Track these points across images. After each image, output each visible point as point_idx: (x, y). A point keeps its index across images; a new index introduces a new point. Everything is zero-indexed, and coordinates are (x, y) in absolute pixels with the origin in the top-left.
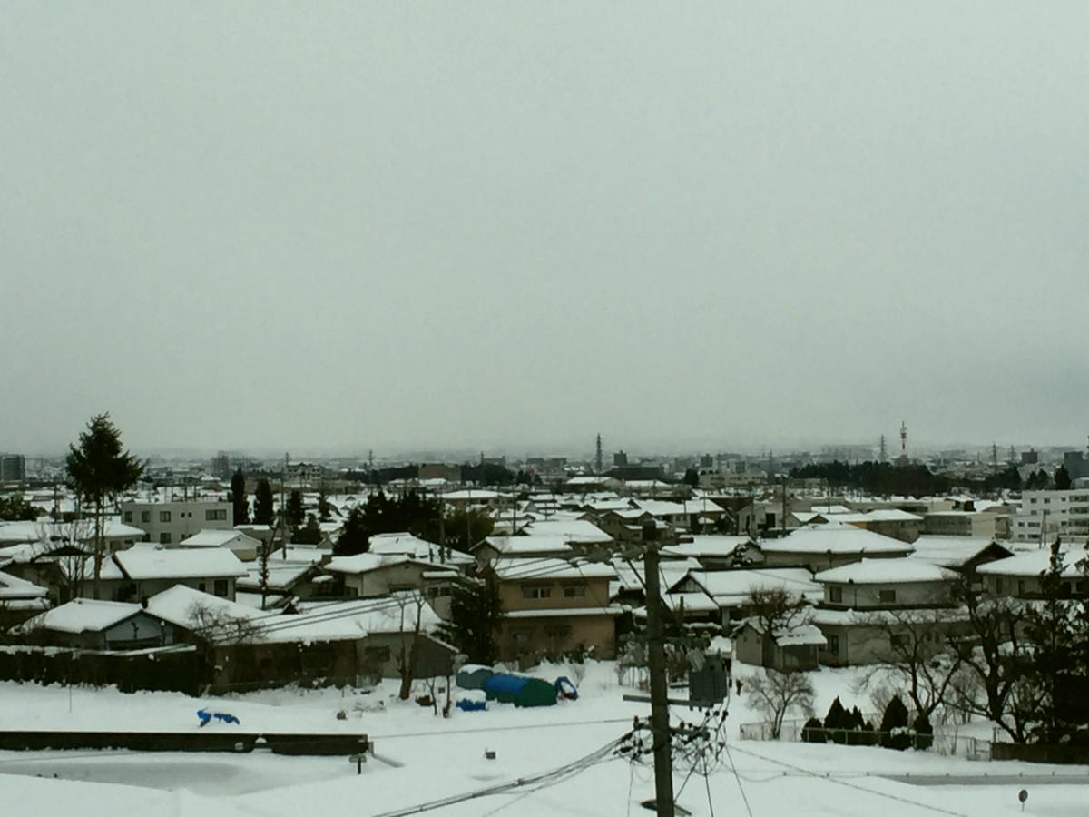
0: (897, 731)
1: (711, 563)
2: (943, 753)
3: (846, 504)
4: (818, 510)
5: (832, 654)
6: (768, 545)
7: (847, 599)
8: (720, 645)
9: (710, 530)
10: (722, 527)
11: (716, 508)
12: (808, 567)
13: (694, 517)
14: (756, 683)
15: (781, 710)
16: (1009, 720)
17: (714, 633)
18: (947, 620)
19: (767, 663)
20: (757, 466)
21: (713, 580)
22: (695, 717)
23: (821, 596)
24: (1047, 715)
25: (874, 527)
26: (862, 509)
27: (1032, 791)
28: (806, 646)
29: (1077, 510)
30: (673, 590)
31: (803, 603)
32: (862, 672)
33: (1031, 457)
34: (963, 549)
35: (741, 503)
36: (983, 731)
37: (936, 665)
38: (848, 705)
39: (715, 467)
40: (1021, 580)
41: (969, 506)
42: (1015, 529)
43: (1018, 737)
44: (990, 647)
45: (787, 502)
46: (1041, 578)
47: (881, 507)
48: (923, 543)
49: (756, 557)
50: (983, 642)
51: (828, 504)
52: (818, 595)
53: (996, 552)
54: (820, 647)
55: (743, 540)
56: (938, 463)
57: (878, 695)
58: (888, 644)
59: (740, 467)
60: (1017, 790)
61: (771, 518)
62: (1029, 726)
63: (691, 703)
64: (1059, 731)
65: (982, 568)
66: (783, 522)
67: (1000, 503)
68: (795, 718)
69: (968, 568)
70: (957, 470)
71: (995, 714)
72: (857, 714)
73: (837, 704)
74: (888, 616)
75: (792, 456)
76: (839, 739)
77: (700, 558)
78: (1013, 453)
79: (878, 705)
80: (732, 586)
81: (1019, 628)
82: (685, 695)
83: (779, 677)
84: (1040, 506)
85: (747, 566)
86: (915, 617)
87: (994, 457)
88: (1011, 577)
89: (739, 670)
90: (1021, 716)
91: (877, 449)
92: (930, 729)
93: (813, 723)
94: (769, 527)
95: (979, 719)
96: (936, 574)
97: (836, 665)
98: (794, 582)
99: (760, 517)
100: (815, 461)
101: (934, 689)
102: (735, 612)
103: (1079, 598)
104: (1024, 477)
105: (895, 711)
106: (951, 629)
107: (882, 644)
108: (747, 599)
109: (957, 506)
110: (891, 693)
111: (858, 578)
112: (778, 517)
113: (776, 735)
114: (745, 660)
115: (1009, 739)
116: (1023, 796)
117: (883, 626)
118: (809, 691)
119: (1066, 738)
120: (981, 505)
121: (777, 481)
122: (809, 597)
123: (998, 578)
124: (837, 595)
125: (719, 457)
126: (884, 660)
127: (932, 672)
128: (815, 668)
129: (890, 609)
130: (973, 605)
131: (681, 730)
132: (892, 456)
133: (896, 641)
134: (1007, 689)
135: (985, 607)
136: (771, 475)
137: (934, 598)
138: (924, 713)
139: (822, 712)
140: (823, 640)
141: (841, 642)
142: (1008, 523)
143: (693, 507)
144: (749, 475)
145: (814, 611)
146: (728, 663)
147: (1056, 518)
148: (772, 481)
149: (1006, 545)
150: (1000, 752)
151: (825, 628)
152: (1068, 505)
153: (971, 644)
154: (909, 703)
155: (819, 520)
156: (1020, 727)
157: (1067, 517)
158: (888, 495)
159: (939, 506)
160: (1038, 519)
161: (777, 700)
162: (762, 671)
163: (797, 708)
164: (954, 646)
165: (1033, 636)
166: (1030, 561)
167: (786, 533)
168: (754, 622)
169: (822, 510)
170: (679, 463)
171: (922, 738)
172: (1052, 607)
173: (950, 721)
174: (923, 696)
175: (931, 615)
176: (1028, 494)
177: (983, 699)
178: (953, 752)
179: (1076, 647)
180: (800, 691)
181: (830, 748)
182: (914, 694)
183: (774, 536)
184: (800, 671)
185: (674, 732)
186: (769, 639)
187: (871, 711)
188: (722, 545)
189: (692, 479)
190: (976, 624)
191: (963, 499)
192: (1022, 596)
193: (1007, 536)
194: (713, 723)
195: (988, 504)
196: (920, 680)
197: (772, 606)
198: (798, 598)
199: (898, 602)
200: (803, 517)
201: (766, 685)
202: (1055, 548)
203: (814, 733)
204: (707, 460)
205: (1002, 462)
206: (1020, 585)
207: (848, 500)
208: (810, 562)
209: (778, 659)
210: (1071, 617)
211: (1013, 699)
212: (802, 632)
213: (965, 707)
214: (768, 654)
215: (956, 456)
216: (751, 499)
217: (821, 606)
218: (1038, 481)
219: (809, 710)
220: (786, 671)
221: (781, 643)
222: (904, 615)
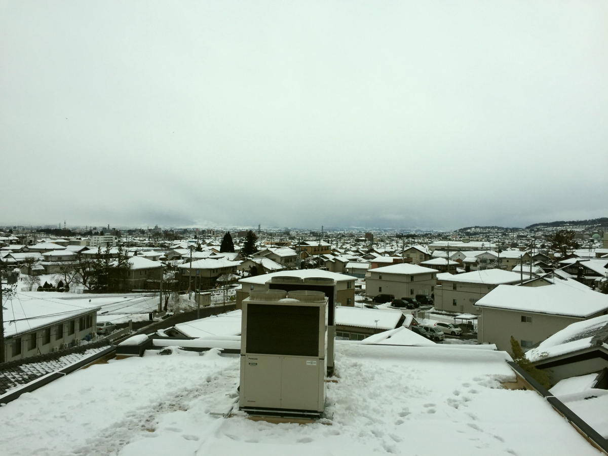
0: (61, 288)
1: (15, 251)
2: (72, 293)
3: (50, 238)
4: (43, 239)
5: (46, 271)
6: (30, 247)
7: (50, 259)
8: (17, 270)
9: (15, 244)
10: (18, 243)
11: (17, 238)
12: (40, 252)
13: (11, 240)
14: (26, 279)
15: (32, 284)
16: (88, 285)
17: (15, 267)
18: (74, 263)
19: (29, 274)
20: (28, 229)
21: (15, 255)
22: (9, 287)
23: (43, 259)
24: (96, 283)
25: (57, 243)
26: (54, 239)
27: (92, 300)
28: (39, 270)
29: (105, 240)
30: (5, 257)
31: (39, 260)
32: (53, 275)
33: (95, 229)
34: (78, 248)
35: (23, 237)
36: (82, 287)
37: (71, 273)
38: (49, 283)
39: (17, 229)
40: (92, 255)
41: (80, 239)
42: (91, 244)
43: (90, 288)
44: (84, 269)
45: (35, 238)
46: (96, 254)
47: (59, 239)
48: (69, 247)
49: (27, 250)
50: (82, 268)
51: (46, 238)
52: (43, 258)
53: (86, 249)
54: (43, 270)
55: (23, 246)
56: (73, 230)
57: (56, 281)
58: (59, 269)
59: (24, 229)
60: (89, 300)
61: (31, 241)
62: (92, 286)
63: (8, 284)
64: (99, 287)
65: (82, 252)
66: (34, 242)
67: (87, 238)
68: (36, 286)
69: (79, 252)
70: (78, 231)
71: (84, 283)
72: (51, 285)
73: (46, 283)
74: (60, 263)
75: (37, 227)
76: (47, 290)
77: (12, 250)
78: (91, 228)
79: (57, 282)
80: (20, 257)
81: (91, 265)
82: (6, 282)
83: (32, 277)
84: (97, 239)
85: (24, 252)
86: (66, 263)
87: (86, 229)
88: (89, 254)
89: (21, 275)
90: (90, 284)
91: (58, 226)
92: (69, 287)
93: (40, 287)
94: (30, 243)
95: (81, 285)
96: (72, 254)
97: (46, 274)
98: (36, 255)
99: (28, 241)
100: (43, 228)
101: (70, 279)
102: (21, 262)
103: (104, 258)
104: (93, 233)
105: (61, 284)
106: (75, 266)
107: (58, 269)
108: (24, 259)
109: (77, 239)
110: (60, 280)
111: (53, 255)
112: (33, 241)
113: (30, 290)
114: (23, 273)
115: (87, 289)
116: (90, 301)
117: (58, 265)
118: (39, 280)
119: (100, 288)
120: (83, 239)
121: (33, 233)
122: (40, 259)
123: (86, 255)
124: (47, 258)
125: (18, 227)
126: (58, 272)
127: (70, 275)
128: (41, 275)
129: (60, 261)
130: (80, 260)
131: (5, 290)
132: (62, 228)
133: (61, 268)
134: (87, 278)
135: (83, 261)
136: (32, 231)
137: (71, 259)
138: (68, 284)
139: (42, 284)
140: (43, 268)
141: (48, 270)
142: (89, 243)
143: (11, 238)
144: (26, 231)
145: (41, 262)
146: (17, 274)
147: (100, 242)
148: (32, 232)
149: (88, 247)
150: (85, 292)
151: (44, 266)
152: (103, 239)
153: (79, 269)
154: (64, 282)
155: (43, 241)
156: (90, 286)
157: (103, 241)
158: (61, 236)
159: (73, 239)
160: (96, 242)
161: (31, 282)
162: (27, 276)
163: (36, 284)
164: (75, 269)
165: (93, 267)
166: (93, 251)
167: (35, 244)
168: (26, 265)
169: (44, 239)
170: (7, 228)
171: (67, 289)
172: (98, 261)
173: (74, 285)
174: (68, 280)
175: (70, 263)
176: (94, 237)
177: (82, 280)
178: (74, 292)
179: (104, 269)
180: (37, 280)
181: (44, 292)
182: (65, 280)
183: (32, 245)
184: (37, 275)
185: (3, 290)
186: (30, 268)
187: (54, 284)
188: (18, 247)
189: (11, 232)
190: (81, 264)
191: (79, 237)
192: (92, 258)
193: (89, 245)
194: (13, 288)
195: (85, 238)
196: (67, 277)
197: (31, 261)
198: (37, 259)
199: (62, 260)
200: (39, 241)
201: (28, 279)
202: (99, 248)
203: (40, 289)
204: (15, 227)
205: (88, 230)
206: (92, 256)
207: (51, 237)
208: (41, 251)
209: (32, 273)
210: (102, 263)
211: (89, 280)
212: (38, 266)
213: (78, 282)
214: (29, 272)
215: (78, 228)
216: (26, 236)
217: (43, 261)
218: (96, 234)
219: (39, 284)
220: (34, 275)
221: (33, 269)
222: (63, 263)
